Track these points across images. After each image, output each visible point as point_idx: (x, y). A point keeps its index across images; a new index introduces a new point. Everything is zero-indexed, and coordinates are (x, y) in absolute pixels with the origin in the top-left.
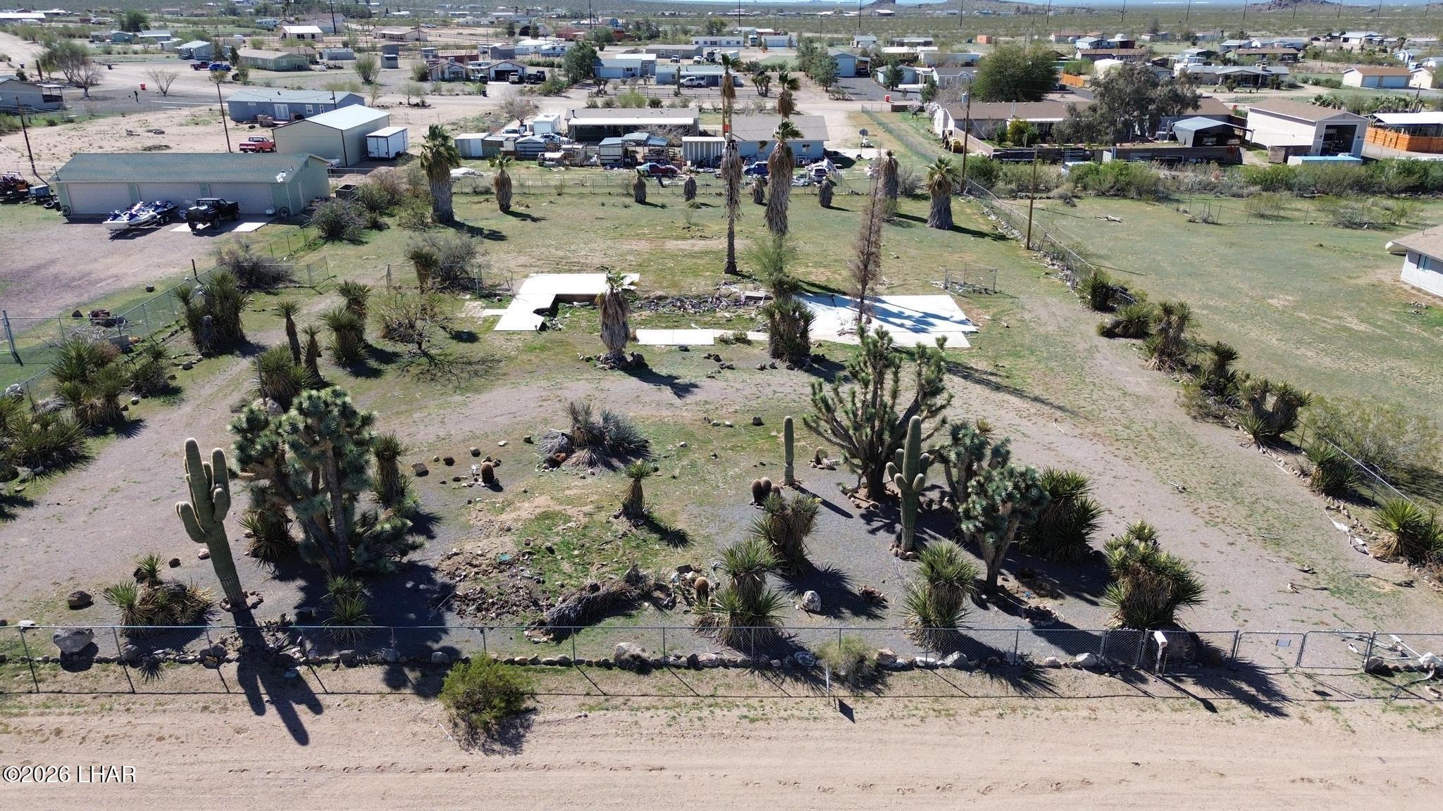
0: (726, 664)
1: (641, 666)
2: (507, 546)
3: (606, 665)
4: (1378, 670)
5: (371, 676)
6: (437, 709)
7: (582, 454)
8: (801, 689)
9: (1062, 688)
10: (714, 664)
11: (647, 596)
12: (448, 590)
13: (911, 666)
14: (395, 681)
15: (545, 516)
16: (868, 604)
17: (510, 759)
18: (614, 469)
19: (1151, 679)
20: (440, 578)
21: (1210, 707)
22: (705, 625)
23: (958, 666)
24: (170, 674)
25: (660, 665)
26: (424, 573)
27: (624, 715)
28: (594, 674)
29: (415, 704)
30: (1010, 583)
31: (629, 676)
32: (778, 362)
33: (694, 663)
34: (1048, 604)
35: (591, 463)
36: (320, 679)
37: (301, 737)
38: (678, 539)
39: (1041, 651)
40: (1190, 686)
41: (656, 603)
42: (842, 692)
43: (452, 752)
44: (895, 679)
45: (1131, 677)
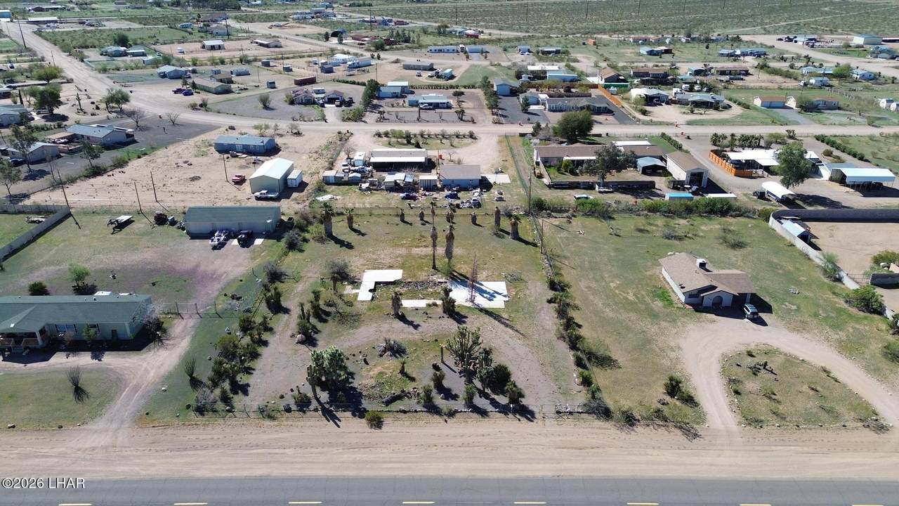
0: (422, 411)
1: (405, 412)
2: (372, 382)
3: (398, 412)
4: (558, 412)
5: (348, 414)
6: (364, 421)
7: (389, 353)
8: (437, 417)
9: (491, 416)
10: (420, 411)
11: (406, 395)
12: (361, 393)
13: (461, 412)
14: (354, 415)
15: (381, 373)
16: (455, 397)
17: (379, 431)
18: (397, 357)
19: (510, 414)
20: (358, 390)
21: (519, 420)
22: (418, 403)
23: (471, 411)
24: (309, 414)
25: (409, 411)
26: (354, 389)
27: (401, 422)
28: (396, 414)
29: (359, 420)
30: (488, 391)
31: (402, 414)
32: (445, 315)
33: (416, 411)
34: (496, 397)
35: (391, 356)
36: (339, 414)
37: (339, 426)
38: (413, 379)
39: (490, 408)
40: (518, 416)
41: (408, 397)
42: (446, 417)
43: (368, 429)
44: (458, 415)
45: (506, 414)
